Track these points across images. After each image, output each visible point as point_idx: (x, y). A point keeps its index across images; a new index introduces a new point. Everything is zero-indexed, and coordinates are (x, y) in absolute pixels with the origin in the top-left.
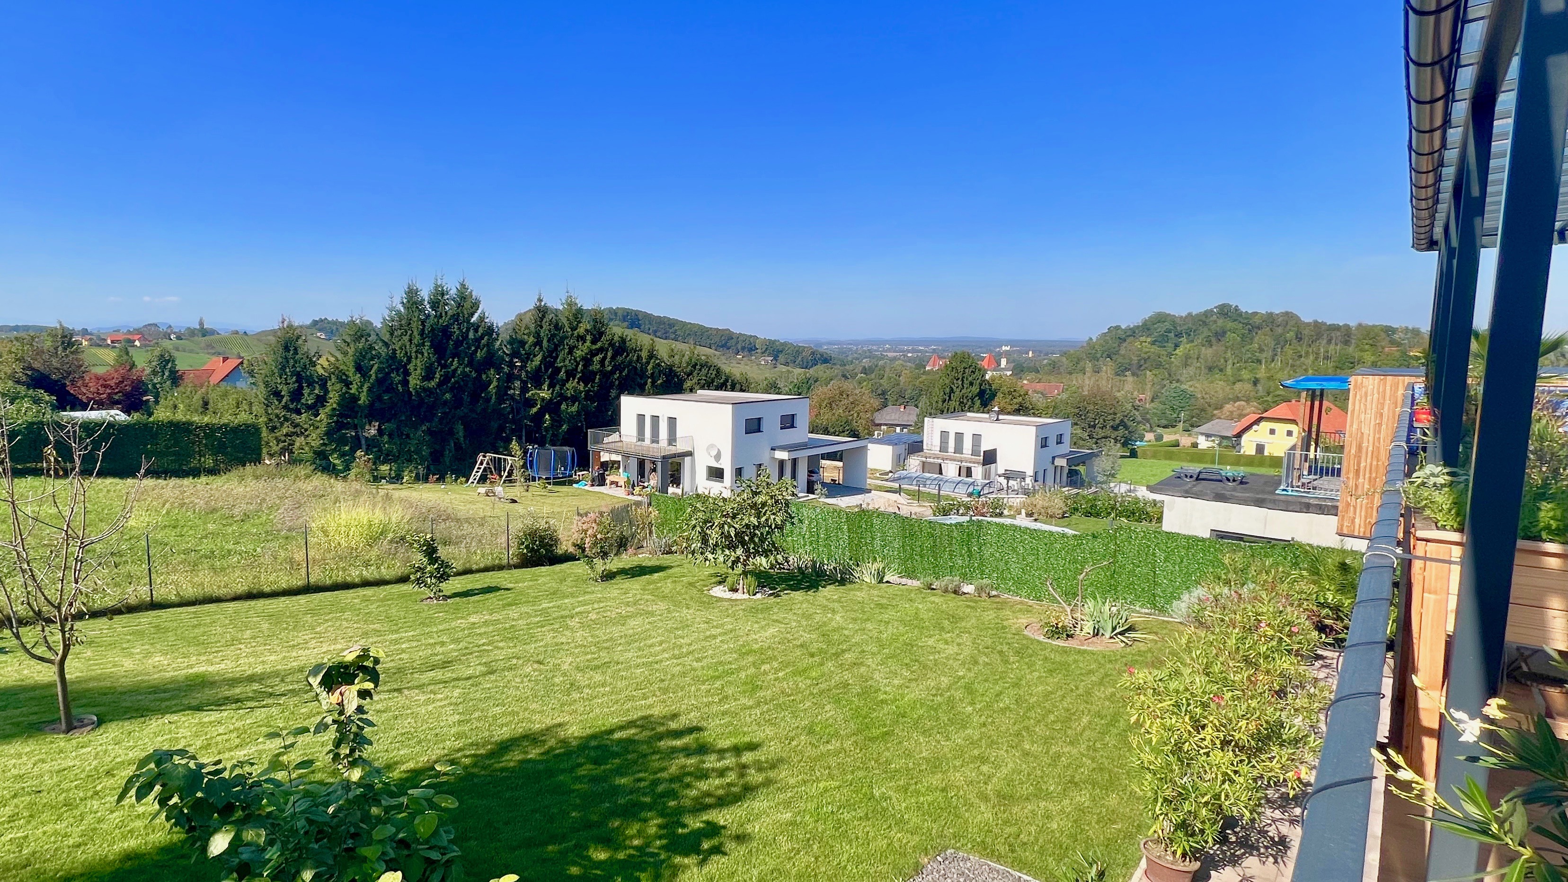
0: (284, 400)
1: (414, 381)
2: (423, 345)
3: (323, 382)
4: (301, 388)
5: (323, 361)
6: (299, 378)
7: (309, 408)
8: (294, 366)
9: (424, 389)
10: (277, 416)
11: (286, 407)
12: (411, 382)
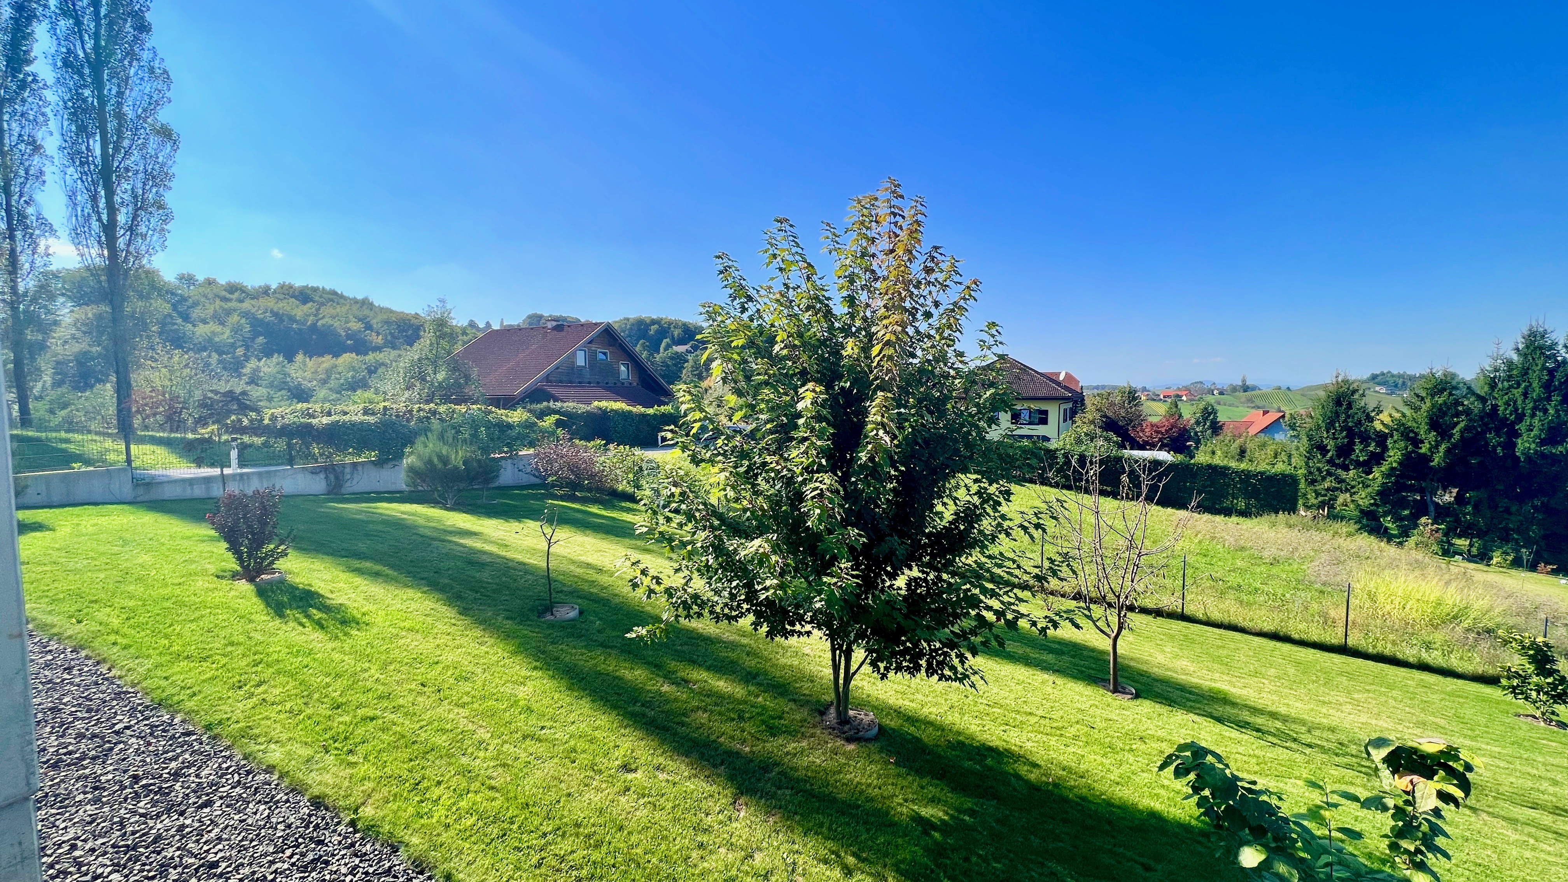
0: (1330, 454)
1: (1525, 444)
2: (1549, 399)
3: (1382, 439)
4: (1352, 443)
5: (1385, 417)
6: (1351, 434)
7: (1358, 464)
8: (1345, 421)
9: (1543, 455)
10: (1319, 469)
11: (1331, 462)
12: (1519, 446)
